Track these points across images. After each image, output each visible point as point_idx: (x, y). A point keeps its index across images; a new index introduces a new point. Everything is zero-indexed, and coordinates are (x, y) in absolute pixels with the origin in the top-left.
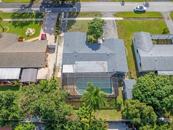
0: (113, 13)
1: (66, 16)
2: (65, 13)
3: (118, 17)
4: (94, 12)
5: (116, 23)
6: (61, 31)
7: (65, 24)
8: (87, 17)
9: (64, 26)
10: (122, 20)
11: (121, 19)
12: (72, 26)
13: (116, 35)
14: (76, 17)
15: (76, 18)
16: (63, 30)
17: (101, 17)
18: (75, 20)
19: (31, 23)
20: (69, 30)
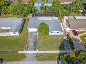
0: (26, 59)
3: (21, 54)
5: (25, 48)
6: (67, 40)
7: (67, 46)
8: (50, 54)
9: (66, 44)
10: (20, 50)
11: (20, 52)
12: (60, 44)
13: (29, 38)
15: (59, 53)
18: (59, 50)
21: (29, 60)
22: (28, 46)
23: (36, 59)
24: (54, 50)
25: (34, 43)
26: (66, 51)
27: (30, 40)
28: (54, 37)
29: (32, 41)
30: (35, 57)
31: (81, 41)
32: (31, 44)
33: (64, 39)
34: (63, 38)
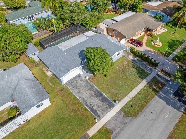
0: (114, 133)
1: (160, 77)
2: (167, 81)
3: (98, 132)
4: (141, 110)
6: (137, 59)
7: (145, 67)
9: (142, 65)
12: (134, 70)
14: (150, 84)
15: (147, 84)
16: (137, 61)
17: (123, 109)
18: (143, 79)
19: (170, 49)
20: (132, 65)
21: (122, 130)
22: (92, 109)
23: (130, 118)
24: (138, 84)
25: (97, 97)
26: (151, 75)
27: (83, 97)
28: (117, 66)
29: (88, 96)
30: (124, 116)
31: (153, 50)
32: (93, 101)
33: (133, 60)
34: (129, 59)
